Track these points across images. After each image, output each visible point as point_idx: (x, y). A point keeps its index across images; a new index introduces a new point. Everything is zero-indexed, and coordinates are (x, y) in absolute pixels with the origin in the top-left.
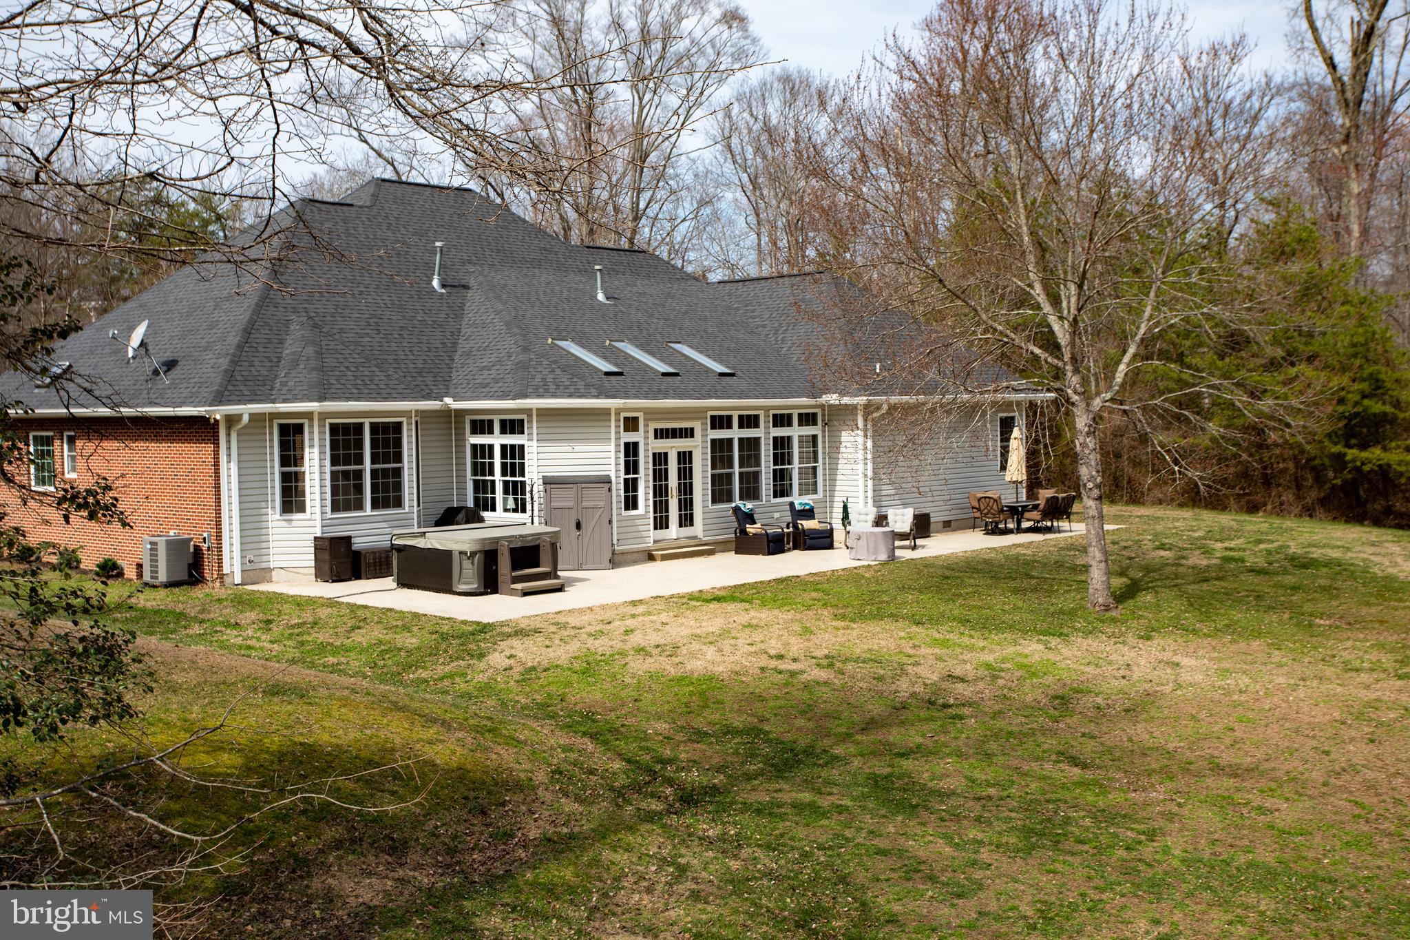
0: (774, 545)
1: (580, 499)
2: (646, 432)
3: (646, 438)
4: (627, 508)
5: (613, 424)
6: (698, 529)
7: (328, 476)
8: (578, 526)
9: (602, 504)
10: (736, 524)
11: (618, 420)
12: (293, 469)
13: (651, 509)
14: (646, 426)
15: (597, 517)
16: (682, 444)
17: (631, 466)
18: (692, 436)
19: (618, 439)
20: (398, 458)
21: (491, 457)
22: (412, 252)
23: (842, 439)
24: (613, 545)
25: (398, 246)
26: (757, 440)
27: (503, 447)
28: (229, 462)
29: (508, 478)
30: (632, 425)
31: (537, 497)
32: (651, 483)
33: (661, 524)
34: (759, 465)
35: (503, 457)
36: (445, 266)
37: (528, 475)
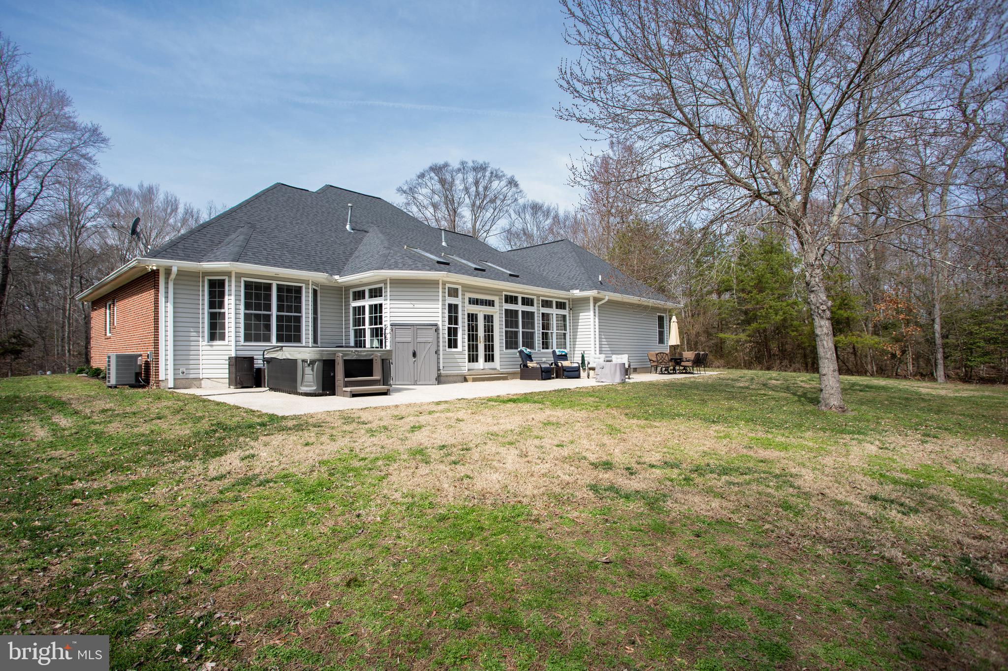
0: (546, 374)
1: (415, 336)
2: (463, 299)
3: (463, 302)
4: (450, 347)
5: (440, 290)
6: (497, 364)
7: (242, 316)
8: (414, 355)
9: (430, 340)
10: (521, 362)
11: (444, 288)
12: (217, 310)
13: (466, 348)
14: (463, 295)
15: (427, 348)
16: (488, 310)
17: (453, 320)
18: (493, 306)
19: (444, 300)
20: (298, 309)
21: (364, 314)
22: (338, 213)
23: (580, 318)
24: (439, 370)
25: (330, 210)
26: (532, 313)
27: (371, 306)
28: (166, 302)
29: (373, 326)
30: (453, 293)
31: (388, 336)
32: (466, 332)
33: (473, 358)
34: (534, 328)
35: (371, 313)
36: (356, 222)
37: (384, 323)
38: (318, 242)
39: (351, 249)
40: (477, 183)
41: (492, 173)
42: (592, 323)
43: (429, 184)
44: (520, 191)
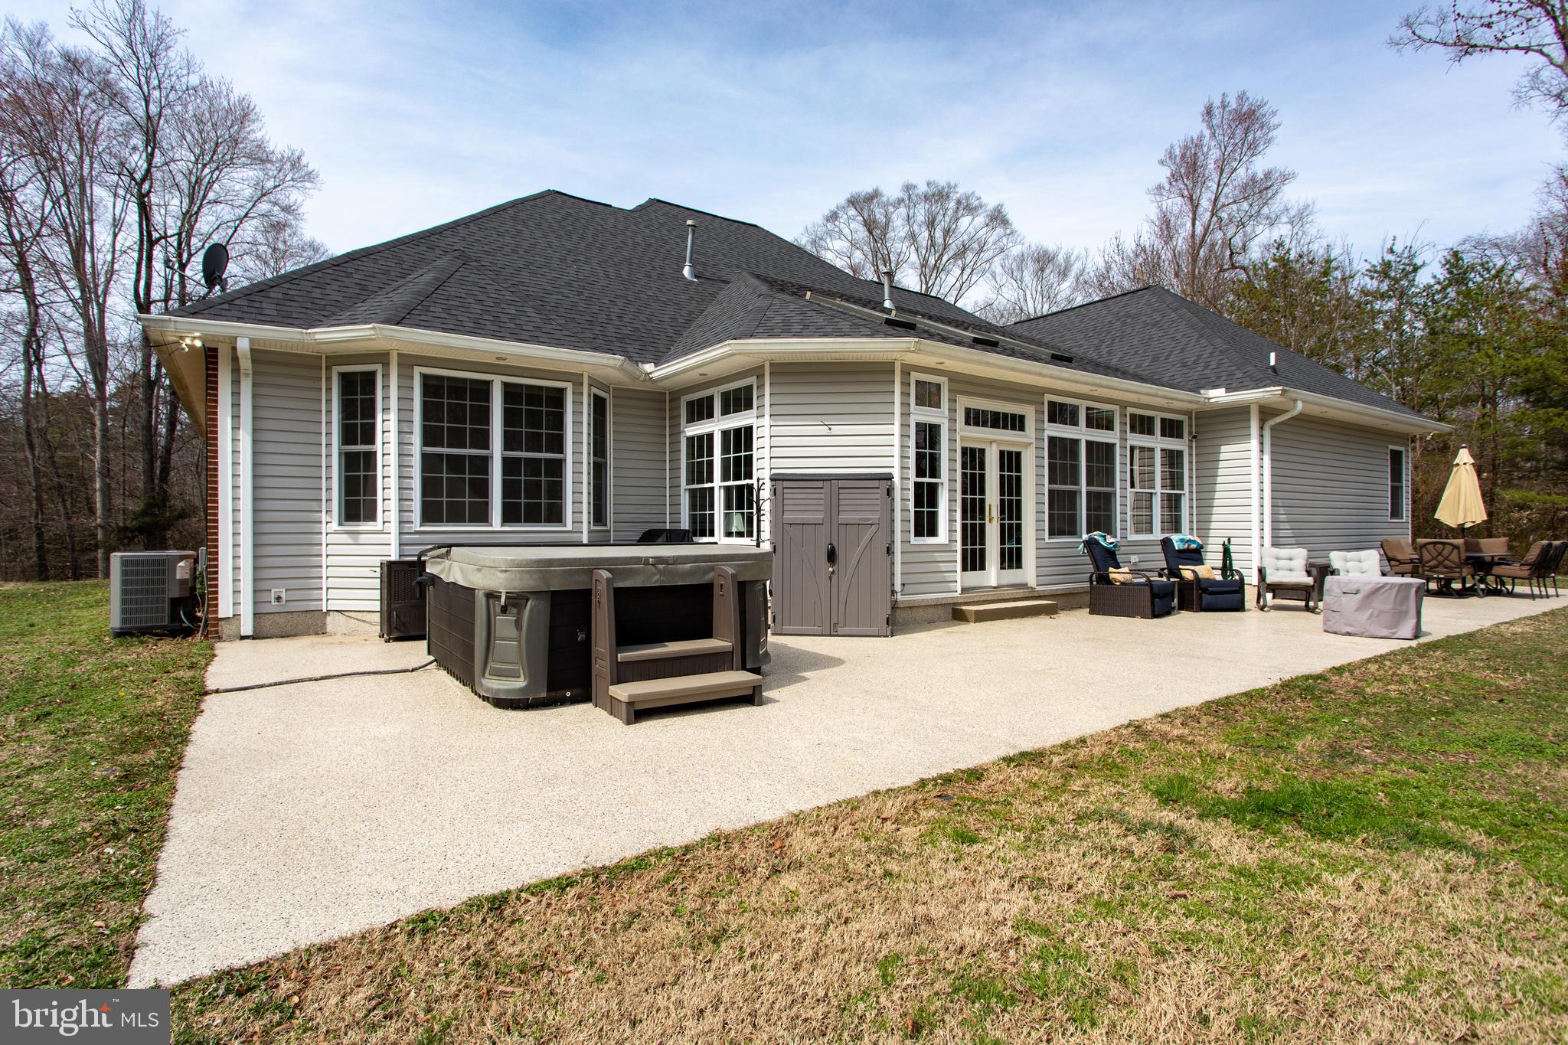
0: (1162, 601)
1: (834, 507)
2: (952, 410)
3: (952, 420)
4: (919, 533)
5: (897, 389)
6: (1029, 573)
7: (416, 462)
8: (832, 556)
9: (874, 517)
10: (1091, 568)
11: (906, 384)
12: (360, 448)
13: (959, 536)
14: (953, 401)
15: (865, 541)
16: (1007, 438)
17: (927, 464)
18: (1022, 428)
19: (905, 414)
20: (558, 444)
21: (711, 453)
22: (668, 247)
23: (1222, 456)
24: (893, 592)
25: (653, 240)
26: (1109, 448)
27: (725, 434)
28: (236, 428)
29: (731, 483)
30: (928, 395)
31: (766, 507)
32: (959, 496)
33: (974, 560)
34: (1112, 484)
35: (725, 450)
36: (705, 264)
37: (755, 475)
38: (617, 297)
39: (691, 313)
40: (931, 224)
41: (959, 202)
42: (1255, 470)
43: (846, 231)
44: (1012, 233)
